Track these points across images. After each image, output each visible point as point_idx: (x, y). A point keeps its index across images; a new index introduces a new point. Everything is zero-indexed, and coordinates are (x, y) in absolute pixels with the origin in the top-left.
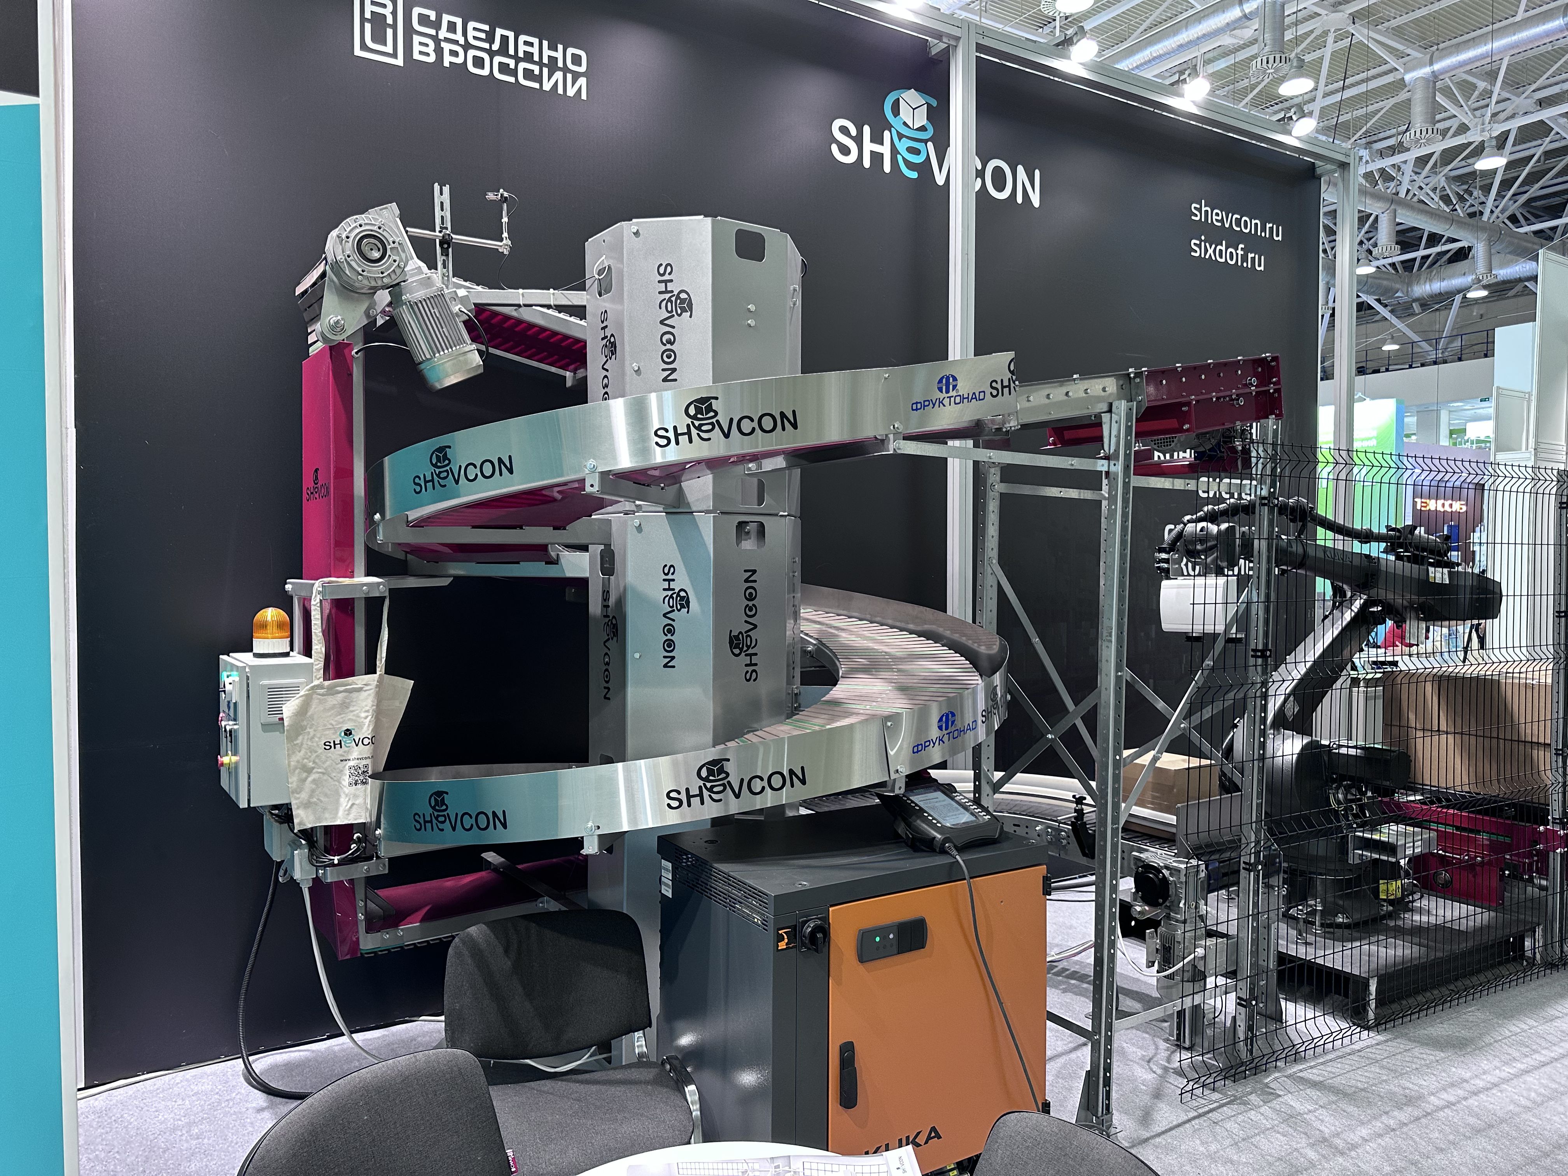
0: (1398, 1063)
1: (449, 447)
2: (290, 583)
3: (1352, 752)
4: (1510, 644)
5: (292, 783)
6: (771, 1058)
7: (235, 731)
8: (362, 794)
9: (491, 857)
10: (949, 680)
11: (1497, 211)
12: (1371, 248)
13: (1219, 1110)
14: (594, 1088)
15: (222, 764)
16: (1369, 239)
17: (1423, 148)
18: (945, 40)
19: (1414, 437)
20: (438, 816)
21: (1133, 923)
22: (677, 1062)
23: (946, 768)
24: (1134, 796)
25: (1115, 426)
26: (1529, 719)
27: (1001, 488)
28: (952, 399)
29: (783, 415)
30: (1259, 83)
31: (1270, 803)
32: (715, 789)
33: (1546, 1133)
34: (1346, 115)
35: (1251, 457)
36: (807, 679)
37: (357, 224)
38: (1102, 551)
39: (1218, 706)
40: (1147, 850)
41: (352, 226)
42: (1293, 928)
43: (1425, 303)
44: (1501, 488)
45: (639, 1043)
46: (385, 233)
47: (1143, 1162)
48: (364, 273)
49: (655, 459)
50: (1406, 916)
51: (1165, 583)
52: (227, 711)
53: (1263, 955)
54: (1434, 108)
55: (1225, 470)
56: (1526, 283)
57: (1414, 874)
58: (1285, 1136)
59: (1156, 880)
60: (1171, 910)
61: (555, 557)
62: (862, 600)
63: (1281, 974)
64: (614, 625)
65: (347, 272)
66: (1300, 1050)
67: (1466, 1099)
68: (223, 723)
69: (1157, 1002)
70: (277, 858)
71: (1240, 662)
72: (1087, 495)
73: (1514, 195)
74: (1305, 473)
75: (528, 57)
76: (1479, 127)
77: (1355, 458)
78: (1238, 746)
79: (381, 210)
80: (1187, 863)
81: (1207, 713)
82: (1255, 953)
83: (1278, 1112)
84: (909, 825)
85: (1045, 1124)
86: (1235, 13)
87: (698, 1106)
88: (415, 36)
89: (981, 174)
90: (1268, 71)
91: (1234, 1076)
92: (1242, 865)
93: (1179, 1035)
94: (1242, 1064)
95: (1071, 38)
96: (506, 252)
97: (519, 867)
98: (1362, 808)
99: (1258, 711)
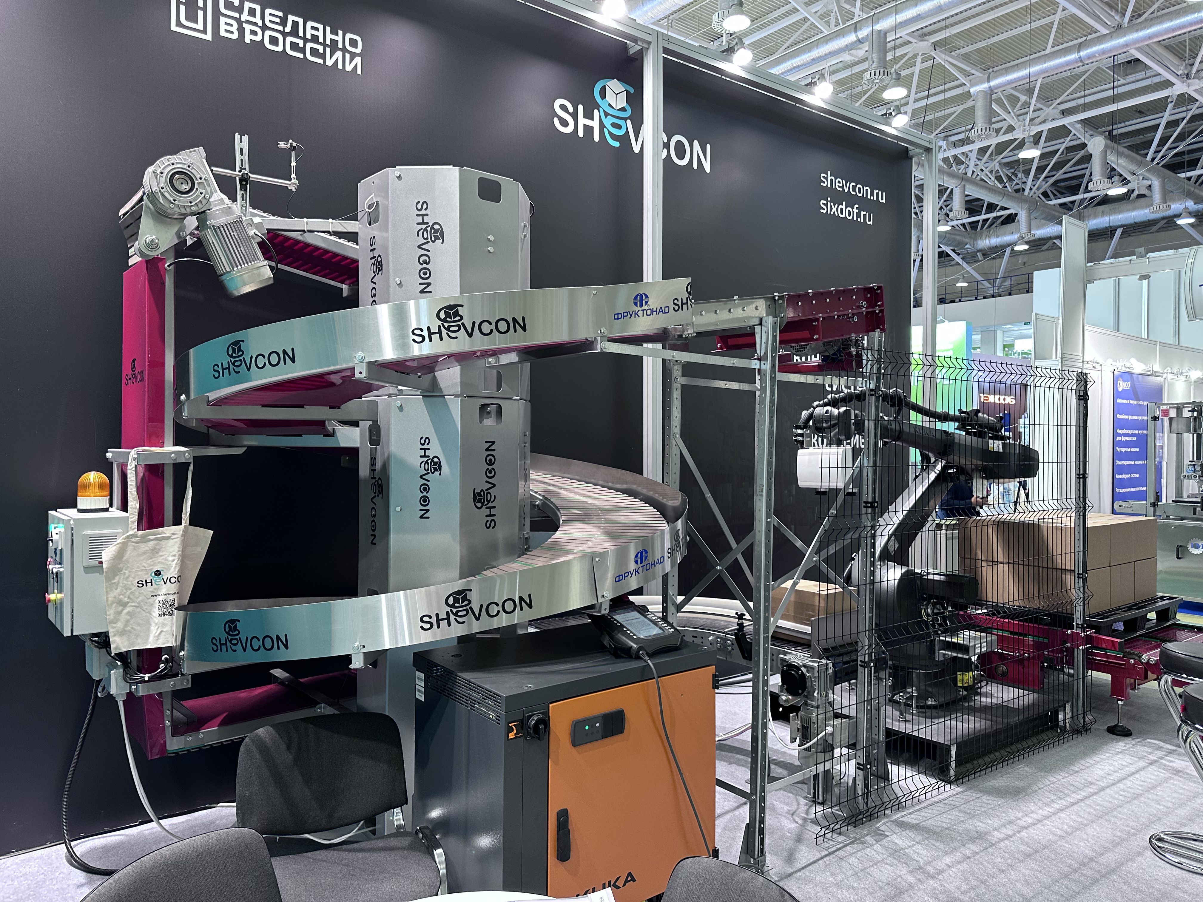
0: (972, 808)
1: (243, 341)
2: (110, 452)
3: (937, 578)
4: (1046, 498)
5: (109, 615)
6: (502, 824)
7: (61, 573)
8: (169, 623)
9: (278, 672)
10: (643, 526)
11: (1034, 189)
12: (948, 212)
13: (844, 849)
14: (360, 855)
15: (49, 601)
16: (947, 206)
17: (983, 142)
18: (639, 43)
19: (978, 350)
20: (232, 639)
21: (781, 709)
22: (428, 831)
23: (642, 595)
24: (779, 612)
25: (764, 336)
26: (1059, 553)
27: (682, 380)
28: (645, 312)
29: (515, 320)
30: (869, 90)
31: (878, 616)
32: (460, 614)
33: (1075, 854)
34: (930, 116)
35: (862, 360)
36: (535, 526)
37: (170, 163)
38: (756, 429)
39: (840, 544)
40: (790, 653)
41: (166, 164)
42: (896, 710)
43: (986, 253)
44: (1038, 384)
45: (398, 817)
46: (193, 171)
47: (786, 891)
48: (175, 202)
49: (413, 352)
50: (976, 698)
51: (800, 451)
52: (54, 556)
53: (875, 730)
54: (991, 114)
55: (844, 369)
56: (1055, 241)
57: (981, 667)
58: (891, 866)
59: (797, 675)
60: (808, 699)
61: (332, 431)
62: (578, 465)
63: (888, 744)
64: (380, 485)
65: (161, 201)
66: (902, 801)
67: (1019, 832)
68: (51, 567)
69: (799, 769)
70: (96, 677)
71: (855, 512)
72: (745, 387)
73: (1046, 177)
74: (902, 372)
75: (315, 39)
76: (1022, 128)
77: (938, 362)
78: (855, 575)
79: (190, 152)
80: (819, 662)
81: (832, 550)
82: (869, 730)
83: (886, 848)
84: (612, 638)
85: (713, 865)
86: (851, 38)
87: (444, 865)
88: (221, 18)
89: (666, 146)
90: (876, 81)
91: (855, 822)
92: (859, 663)
93: (814, 793)
94: (861, 813)
95: (733, 48)
96: (294, 189)
97: (302, 680)
98: (944, 619)
99: (869, 547)
